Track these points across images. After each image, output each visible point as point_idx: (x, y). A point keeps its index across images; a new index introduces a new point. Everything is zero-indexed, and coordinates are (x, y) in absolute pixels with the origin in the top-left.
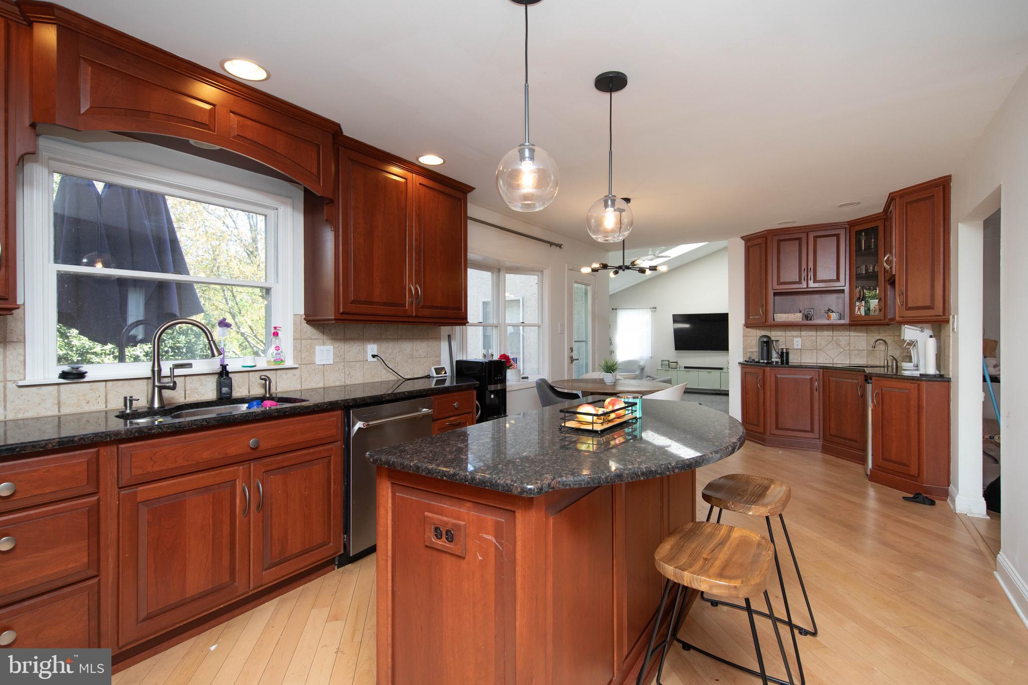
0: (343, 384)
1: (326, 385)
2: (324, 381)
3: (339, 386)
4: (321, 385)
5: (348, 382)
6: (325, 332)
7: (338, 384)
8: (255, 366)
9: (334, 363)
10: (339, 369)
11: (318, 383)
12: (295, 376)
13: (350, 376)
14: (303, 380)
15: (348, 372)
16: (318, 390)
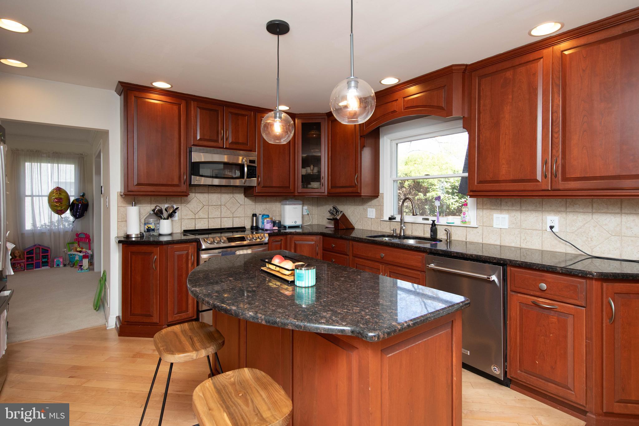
0: (519, 246)
1: (502, 244)
2: (501, 240)
3: (514, 247)
4: (499, 244)
5: (523, 246)
6: (502, 203)
7: (513, 245)
8: (453, 223)
9: (509, 228)
10: (515, 234)
11: (495, 241)
12: (478, 233)
13: (525, 241)
14: (484, 237)
15: (523, 238)
16: (495, 246)
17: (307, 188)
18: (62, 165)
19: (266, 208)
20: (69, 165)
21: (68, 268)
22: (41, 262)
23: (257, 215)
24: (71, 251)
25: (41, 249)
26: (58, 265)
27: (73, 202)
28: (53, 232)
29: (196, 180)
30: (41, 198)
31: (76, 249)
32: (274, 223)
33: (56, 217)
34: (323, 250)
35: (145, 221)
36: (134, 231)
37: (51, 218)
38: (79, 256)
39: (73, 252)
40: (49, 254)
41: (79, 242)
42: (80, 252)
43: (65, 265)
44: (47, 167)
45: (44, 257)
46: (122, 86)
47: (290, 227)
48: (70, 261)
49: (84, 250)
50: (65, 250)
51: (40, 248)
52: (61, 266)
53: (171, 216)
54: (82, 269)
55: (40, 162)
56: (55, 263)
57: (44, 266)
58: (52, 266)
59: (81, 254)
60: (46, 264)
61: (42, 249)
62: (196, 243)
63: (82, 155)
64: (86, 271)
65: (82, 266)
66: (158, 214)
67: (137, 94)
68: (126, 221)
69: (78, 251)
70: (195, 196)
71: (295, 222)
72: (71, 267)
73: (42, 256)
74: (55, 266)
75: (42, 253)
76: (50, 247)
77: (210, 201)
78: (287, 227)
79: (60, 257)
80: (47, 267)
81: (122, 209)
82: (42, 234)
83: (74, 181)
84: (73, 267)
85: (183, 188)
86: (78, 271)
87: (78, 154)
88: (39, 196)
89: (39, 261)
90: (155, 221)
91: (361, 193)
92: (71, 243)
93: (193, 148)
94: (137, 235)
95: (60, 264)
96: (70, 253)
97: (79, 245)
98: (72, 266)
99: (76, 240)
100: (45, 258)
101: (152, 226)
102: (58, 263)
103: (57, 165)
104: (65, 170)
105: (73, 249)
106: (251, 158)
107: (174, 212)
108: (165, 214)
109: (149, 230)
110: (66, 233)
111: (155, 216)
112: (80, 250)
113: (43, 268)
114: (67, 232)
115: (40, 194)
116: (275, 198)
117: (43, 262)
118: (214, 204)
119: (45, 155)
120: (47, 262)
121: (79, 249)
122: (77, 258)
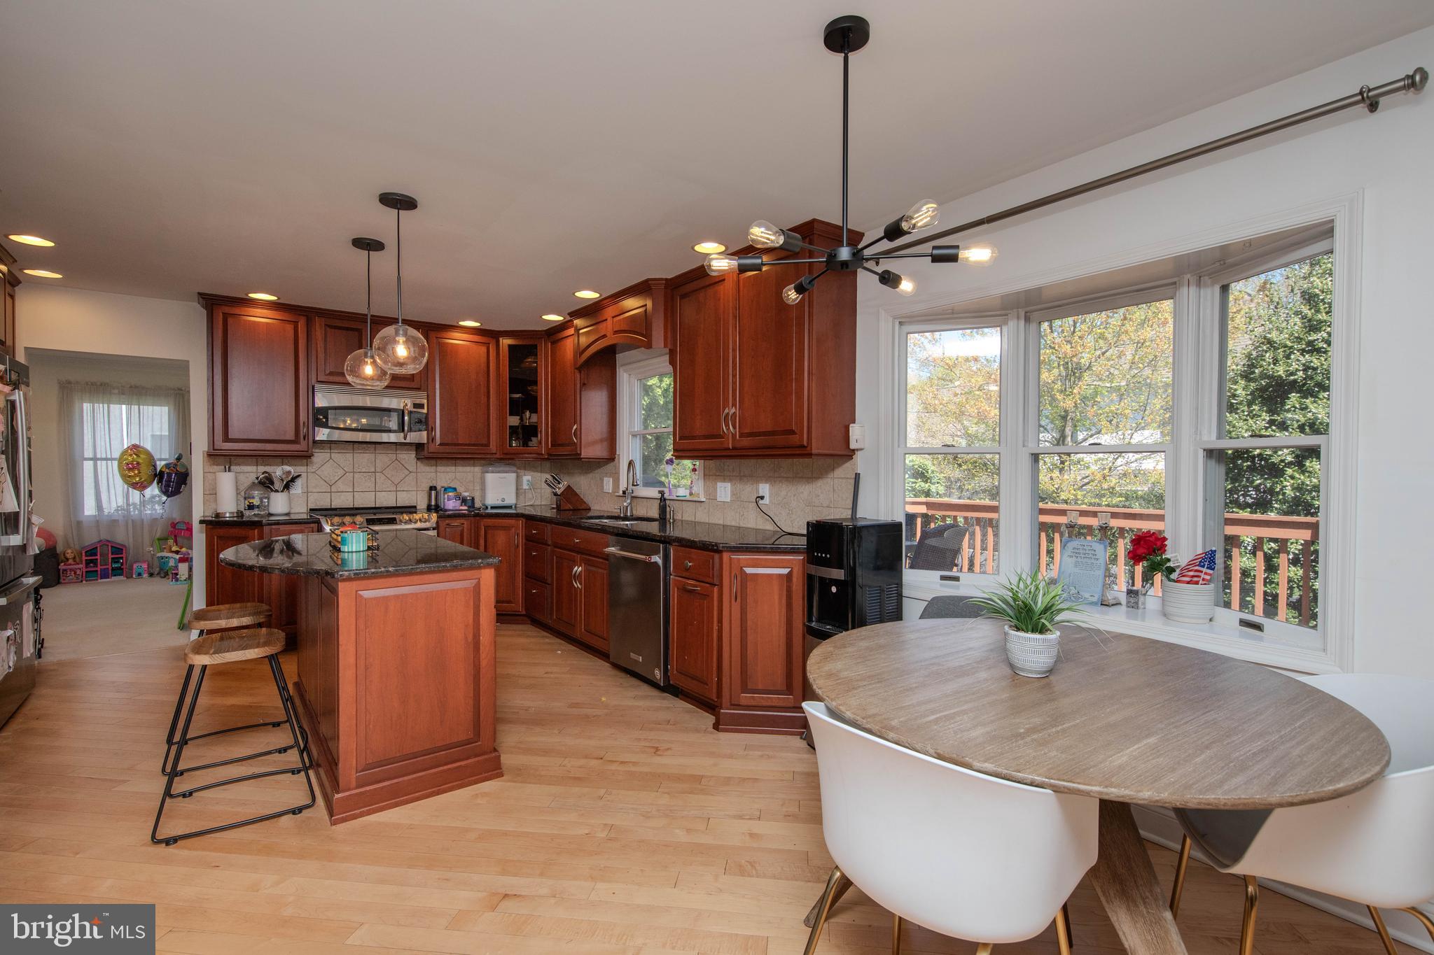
0: (738, 525)
1: (725, 523)
2: (724, 519)
3: (735, 527)
4: (721, 522)
5: (742, 524)
6: (725, 468)
7: (734, 523)
8: (684, 497)
9: (730, 501)
10: (735, 509)
11: (719, 519)
12: (705, 509)
13: (743, 517)
14: (710, 514)
15: (742, 513)
16: (719, 526)
17: (527, 446)
18: (146, 407)
19: (455, 478)
20: (157, 409)
21: (157, 579)
22: (110, 568)
23: (438, 488)
24: (163, 551)
25: (110, 547)
26: (140, 574)
27: (160, 471)
28: (132, 520)
29: (322, 434)
30: (109, 462)
31: (171, 548)
32: (464, 501)
33: (135, 495)
34: (526, 540)
35: (245, 494)
36: (228, 506)
37: (127, 496)
38: (174, 559)
39: (165, 554)
40: (124, 557)
41: (175, 536)
42: (177, 552)
43: (151, 575)
44: (121, 411)
45: (115, 560)
46: (203, 298)
47: (492, 508)
48: (161, 569)
49: (184, 550)
50: (151, 549)
51: (108, 545)
52: (145, 575)
53: (287, 487)
54: (177, 580)
55: (109, 403)
56: (134, 571)
57: (115, 575)
58: (129, 577)
59: (177, 557)
60: (118, 571)
61: (112, 547)
62: (317, 525)
63: (182, 390)
64: (185, 582)
65: (177, 574)
66: (266, 483)
67: (227, 309)
68: (216, 494)
69: (173, 552)
70: (331, 458)
71: (503, 500)
72: (162, 577)
73: (112, 558)
74: (134, 576)
75: (112, 554)
76: (127, 545)
77: (357, 466)
78: (489, 507)
79: (144, 562)
80: (121, 578)
81: (210, 476)
82: (113, 523)
83: (167, 434)
84: (165, 577)
85: (302, 446)
86: (171, 583)
87: (174, 389)
88: (106, 459)
89: (107, 567)
90: (262, 494)
91: (580, 454)
92: (163, 539)
93: (317, 386)
94: (233, 513)
95: (142, 573)
96: (160, 554)
97: (176, 542)
98: (162, 575)
99: (171, 533)
100: (118, 562)
101: (256, 502)
102: (139, 571)
103: (136, 407)
104: (150, 415)
105: (165, 548)
106: (418, 401)
107: (293, 480)
108: (278, 485)
109: (251, 507)
110: (154, 521)
111: (261, 487)
112: (178, 549)
113: (114, 578)
114: (156, 519)
115: (109, 456)
116: (472, 462)
117: (113, 569)
118: (364, 470)
119: (116, 391)
120: (120, 568)
121: (174, 548)
122: (172, 563)
